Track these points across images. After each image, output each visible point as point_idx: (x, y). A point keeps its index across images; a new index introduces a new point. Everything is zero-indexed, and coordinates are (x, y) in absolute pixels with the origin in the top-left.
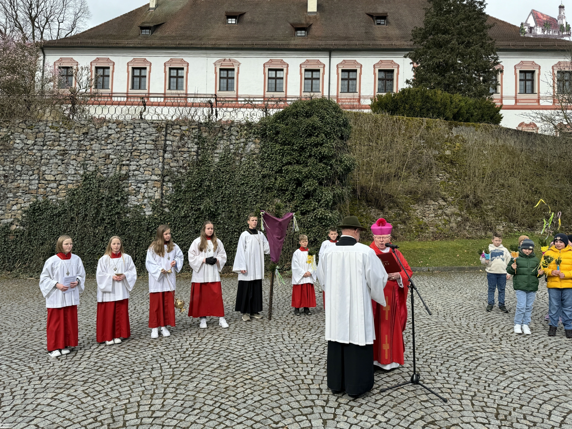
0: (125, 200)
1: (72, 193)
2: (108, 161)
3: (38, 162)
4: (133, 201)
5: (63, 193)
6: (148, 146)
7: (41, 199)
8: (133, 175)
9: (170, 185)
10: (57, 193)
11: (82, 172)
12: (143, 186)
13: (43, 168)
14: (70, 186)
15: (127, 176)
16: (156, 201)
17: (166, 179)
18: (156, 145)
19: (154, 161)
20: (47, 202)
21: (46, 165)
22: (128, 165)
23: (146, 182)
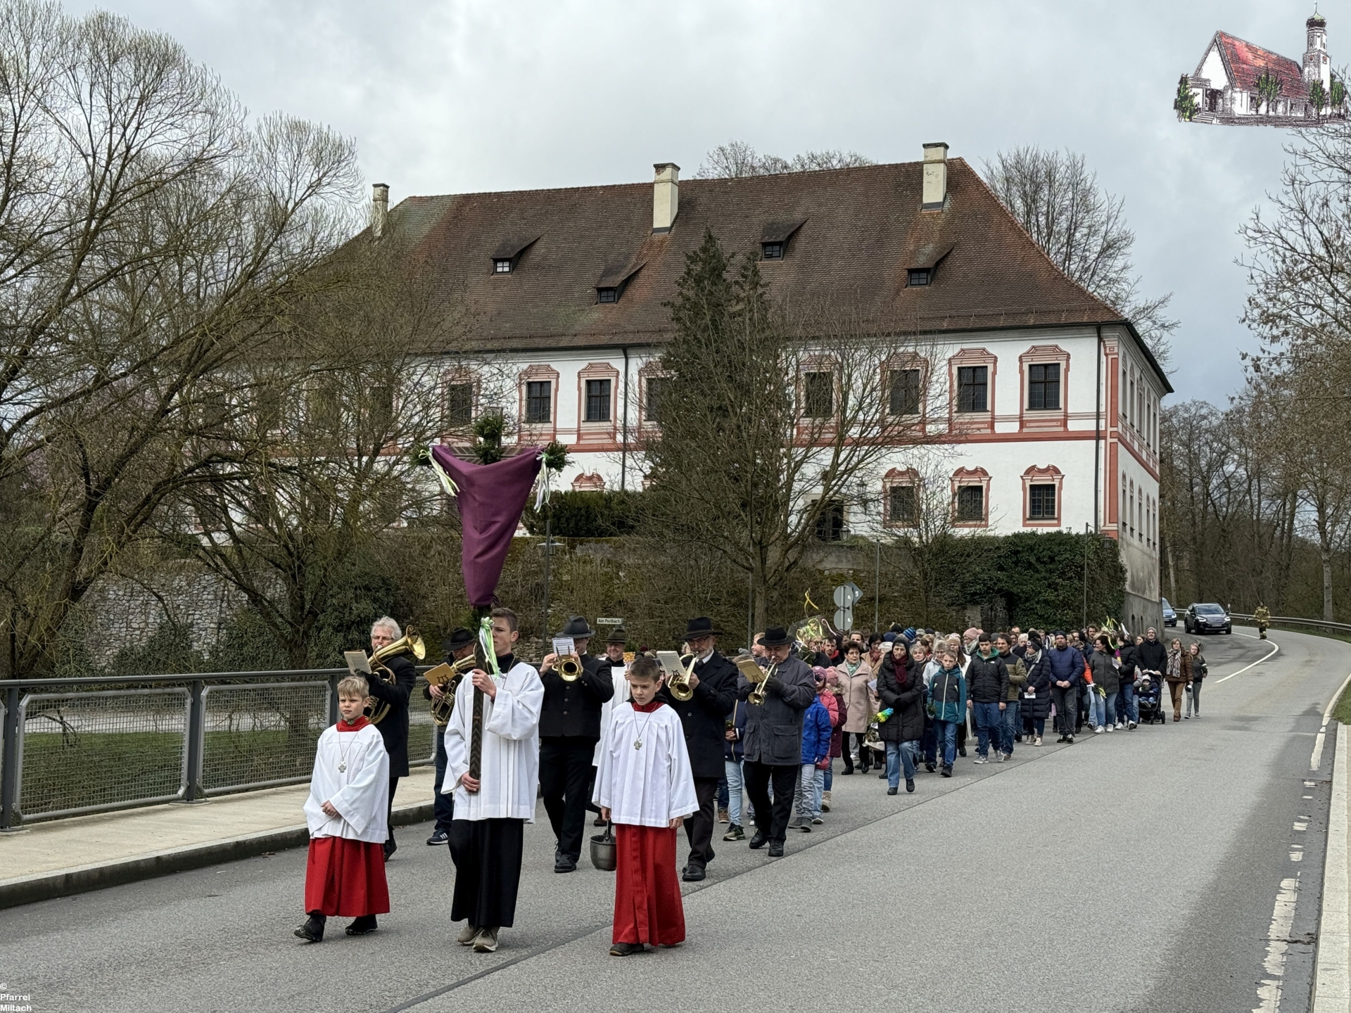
0: (190, 647)
1: (152, 640)
2: (178, 611)
3: (126, 611)
4: (196, 646)
5: (145, 640)
6: (210, 597)
7: (128, 645)
8: (197, 624)
9: (225, 631)
10: (140, 640)
11: (158, 621)
12: (204, 633)
13: (131, 617)
14: (150, 634)
15: (192, 625)
16: (213, 646)
17: (222, 626)
18: (216, 595)
19: (213, 611)
20: (132, 649)
21: (132, 614)
22: (193, 614)
23: (206, 629)
